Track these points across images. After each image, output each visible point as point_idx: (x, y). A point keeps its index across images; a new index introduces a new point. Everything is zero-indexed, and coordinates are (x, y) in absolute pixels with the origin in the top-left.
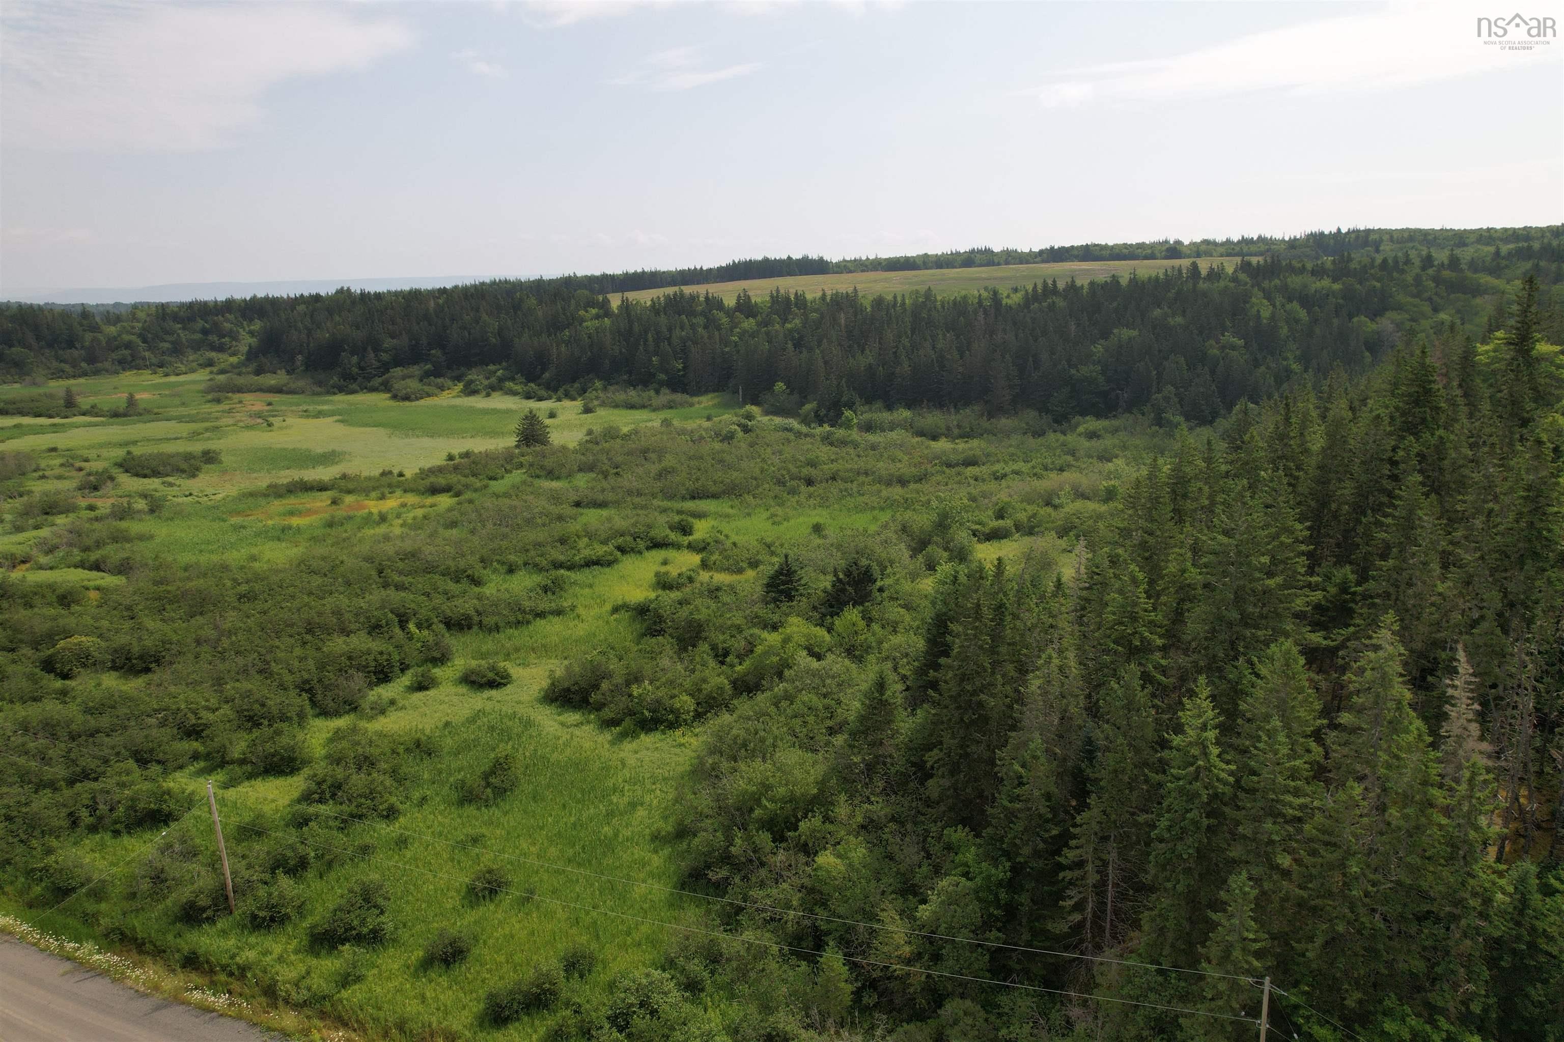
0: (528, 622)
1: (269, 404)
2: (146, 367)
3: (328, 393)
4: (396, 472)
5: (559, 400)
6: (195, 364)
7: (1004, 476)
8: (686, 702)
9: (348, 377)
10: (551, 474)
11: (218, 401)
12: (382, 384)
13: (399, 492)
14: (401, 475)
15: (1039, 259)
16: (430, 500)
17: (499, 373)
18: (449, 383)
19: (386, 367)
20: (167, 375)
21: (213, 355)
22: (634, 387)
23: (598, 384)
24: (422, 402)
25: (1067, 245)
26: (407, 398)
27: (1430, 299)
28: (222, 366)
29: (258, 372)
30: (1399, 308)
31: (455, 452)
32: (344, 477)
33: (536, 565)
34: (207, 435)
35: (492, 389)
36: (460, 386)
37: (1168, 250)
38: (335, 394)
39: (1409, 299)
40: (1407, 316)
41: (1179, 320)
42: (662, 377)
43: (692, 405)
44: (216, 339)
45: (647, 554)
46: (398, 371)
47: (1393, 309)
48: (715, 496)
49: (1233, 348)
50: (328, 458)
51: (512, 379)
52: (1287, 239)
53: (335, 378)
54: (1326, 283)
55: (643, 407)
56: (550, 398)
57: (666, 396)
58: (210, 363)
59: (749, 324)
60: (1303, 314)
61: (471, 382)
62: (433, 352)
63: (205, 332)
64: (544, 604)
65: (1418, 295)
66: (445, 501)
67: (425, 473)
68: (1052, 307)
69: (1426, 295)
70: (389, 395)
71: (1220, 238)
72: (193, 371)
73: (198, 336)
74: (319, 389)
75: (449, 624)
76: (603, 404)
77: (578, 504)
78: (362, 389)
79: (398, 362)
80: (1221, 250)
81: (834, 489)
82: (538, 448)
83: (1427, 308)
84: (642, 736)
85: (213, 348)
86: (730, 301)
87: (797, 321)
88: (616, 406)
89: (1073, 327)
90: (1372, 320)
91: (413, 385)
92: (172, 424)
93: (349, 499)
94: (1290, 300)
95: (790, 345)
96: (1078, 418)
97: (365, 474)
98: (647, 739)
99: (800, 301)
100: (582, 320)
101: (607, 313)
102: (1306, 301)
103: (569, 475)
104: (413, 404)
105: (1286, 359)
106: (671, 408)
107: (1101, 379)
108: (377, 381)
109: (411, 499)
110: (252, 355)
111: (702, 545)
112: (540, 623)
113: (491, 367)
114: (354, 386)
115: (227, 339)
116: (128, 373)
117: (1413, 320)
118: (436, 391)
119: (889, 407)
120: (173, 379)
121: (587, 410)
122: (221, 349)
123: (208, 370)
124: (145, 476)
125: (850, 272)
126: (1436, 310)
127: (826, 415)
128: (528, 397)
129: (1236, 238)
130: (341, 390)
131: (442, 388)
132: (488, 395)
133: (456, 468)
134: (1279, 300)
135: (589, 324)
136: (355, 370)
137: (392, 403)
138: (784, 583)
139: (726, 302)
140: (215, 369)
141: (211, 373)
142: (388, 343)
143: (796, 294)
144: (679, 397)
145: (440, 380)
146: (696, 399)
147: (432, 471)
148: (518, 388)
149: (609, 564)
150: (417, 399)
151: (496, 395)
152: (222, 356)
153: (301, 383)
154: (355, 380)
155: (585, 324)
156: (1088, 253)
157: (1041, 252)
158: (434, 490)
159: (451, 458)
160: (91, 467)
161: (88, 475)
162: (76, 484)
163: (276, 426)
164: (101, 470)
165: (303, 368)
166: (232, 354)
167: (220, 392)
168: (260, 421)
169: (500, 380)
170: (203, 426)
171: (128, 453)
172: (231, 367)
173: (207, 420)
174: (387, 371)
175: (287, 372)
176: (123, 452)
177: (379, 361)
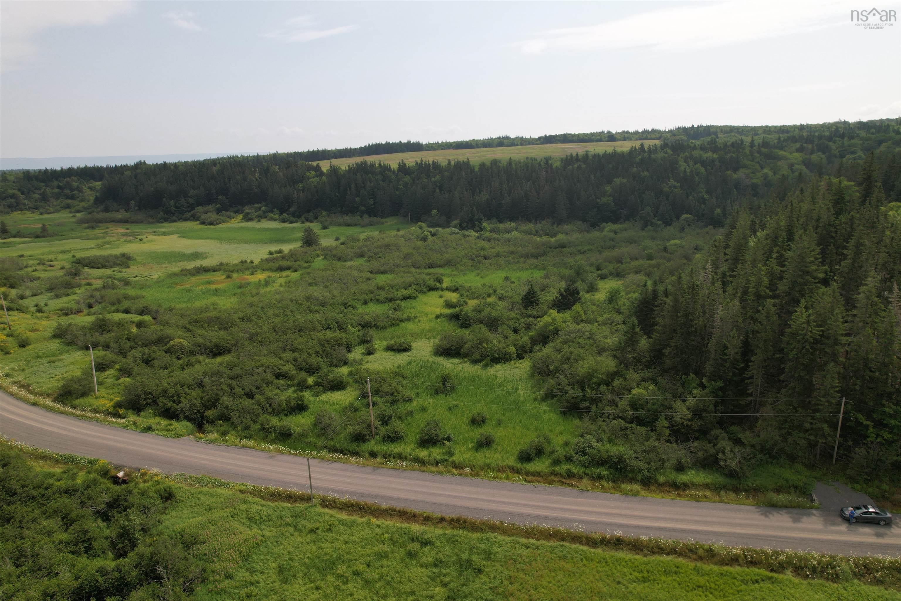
0: (398, 325)
1: (128, 229)
2: (27, 209)
3: (158, 222)
4: (247, 261)
6: (58, 207)
7: (584, 252)
8: (512, 349)
9: (169, 213)
11: (94, 228)
12: (191, 216)
13: (260, 271)
14: (252, 262)
15: (539, 142)
17: (263, 208)
18: (232, 214)
19: (192, 207)
20: (41, 213)
21: (69, 201)
22: (347, 214)
23: (324, 213)
24: (220, 226)
25: (553, 134)
26: (211, 224)
27: (758, 162)
28: (77, 208)
29: (107, 210)
30: (745, 167)
31: (270, 251)
32: (220, 264)
33: (378, 300)
34: (107, 246)
35: (260, 218)
36: (241, 216)
37: (609, 137)
38: (162, 222)
39: (750, 162)
40: (750, 171)
41: (646, 173)
42: (363, 208)
43: (383, 223)
44: (69, 192)
45: (428, 293)
46: (200, 209)
47: (743, 168)
48: (440, 266)
49: (675, 187)
50: (196, 256)
51: (272, 211)
52: (667, 130)
53: (161, 213)
54: (710, 154)
55: (356, 225)
56: (297, 222)
57: (367, 219)
58: (68, 207)
59: (407, 179)
60: (703, 170)
61: (248, 214)
62: (220, 197)
64: (399, 316)
65: (752, 161)
66: (292, 274)
68: (579, 167)
69: (756, 160)
70: (198, 222)
71: (632, 130)
72: (58, 211)
73: (56, 190)
74: (151, 220)
76: (332, 224)
77: (371, 272)
78: (179, 220)
79: (199, 204)
80: (637, 136)
81: (501, 260)
83: (758, 167)
84: (495, 365)
85: (68, 197)
86: (394, 166)
87: (438, 176)
88: (340, 225)
89: (593, 178)
90: (735, 173)
91: (213, 216)
93: (235, 275)
94: (696, 163)
95: (437, 190)
96: (604, 224)
97: (231, 262)
98: (498, 367)
99: (436, 165)
100: (309, 178)
101: (322, 174)
102: (703, 163)
103: (352, 259)
104: (216, 227)
105: (701, 192)
106: (371, 225)
107: (613, 204)
108: (188, 215)
109: (271, 274)
110: (98, 201)
111: (454, 288)
112: (403, 325)
113: (258, 206)
114: (174, 218)
115: (76, 192)
117: (753, 173)
118: (228, 219)
119: (501, 222)
120: (46, 216)
121: (324, 227)
122: (72, 198)
123: (68, 210)
124: (98, 268)
125: (435, 150)
126: (762, 168)
127: (467, 226)
129: (640, 130)
130: (166, 220)
131: (230, 218)
132: (259, 221)
134: (691, 163)
135: (313, 180)
136: (173, 209)
137: (202, 227)
138: (532, 298)
139: (392, 168)
140: (73, 210)
141: (71, 212)
142: (192, 192)
143: (433, 161)
144: (374, 219)
145: (228, 213)
146: (384, 220)
147: (267, 260)
148: (277, 216)
150: (217, 224)
151: (263, 220)
152: (76, 202)
154: (174, 214)
155: (310, 180)
156: (566, 139)
157: (540, 138)
159: (271, 253)
160: (58, 264)
161: (62, 268)
162: (61, 273)
163: (145, 240)
164: (67, 265)
165: (137, 208)
166: (82, 201)
167: (88, 223)
168: (131, 238)
169: (264, 212)
170: (100, 241)
171: (74, 256)
172: (85, 209)
173: (97, 238)
174: (193, 209)
175: (127, 211)
176: (69, 256)
177: (187, 203)
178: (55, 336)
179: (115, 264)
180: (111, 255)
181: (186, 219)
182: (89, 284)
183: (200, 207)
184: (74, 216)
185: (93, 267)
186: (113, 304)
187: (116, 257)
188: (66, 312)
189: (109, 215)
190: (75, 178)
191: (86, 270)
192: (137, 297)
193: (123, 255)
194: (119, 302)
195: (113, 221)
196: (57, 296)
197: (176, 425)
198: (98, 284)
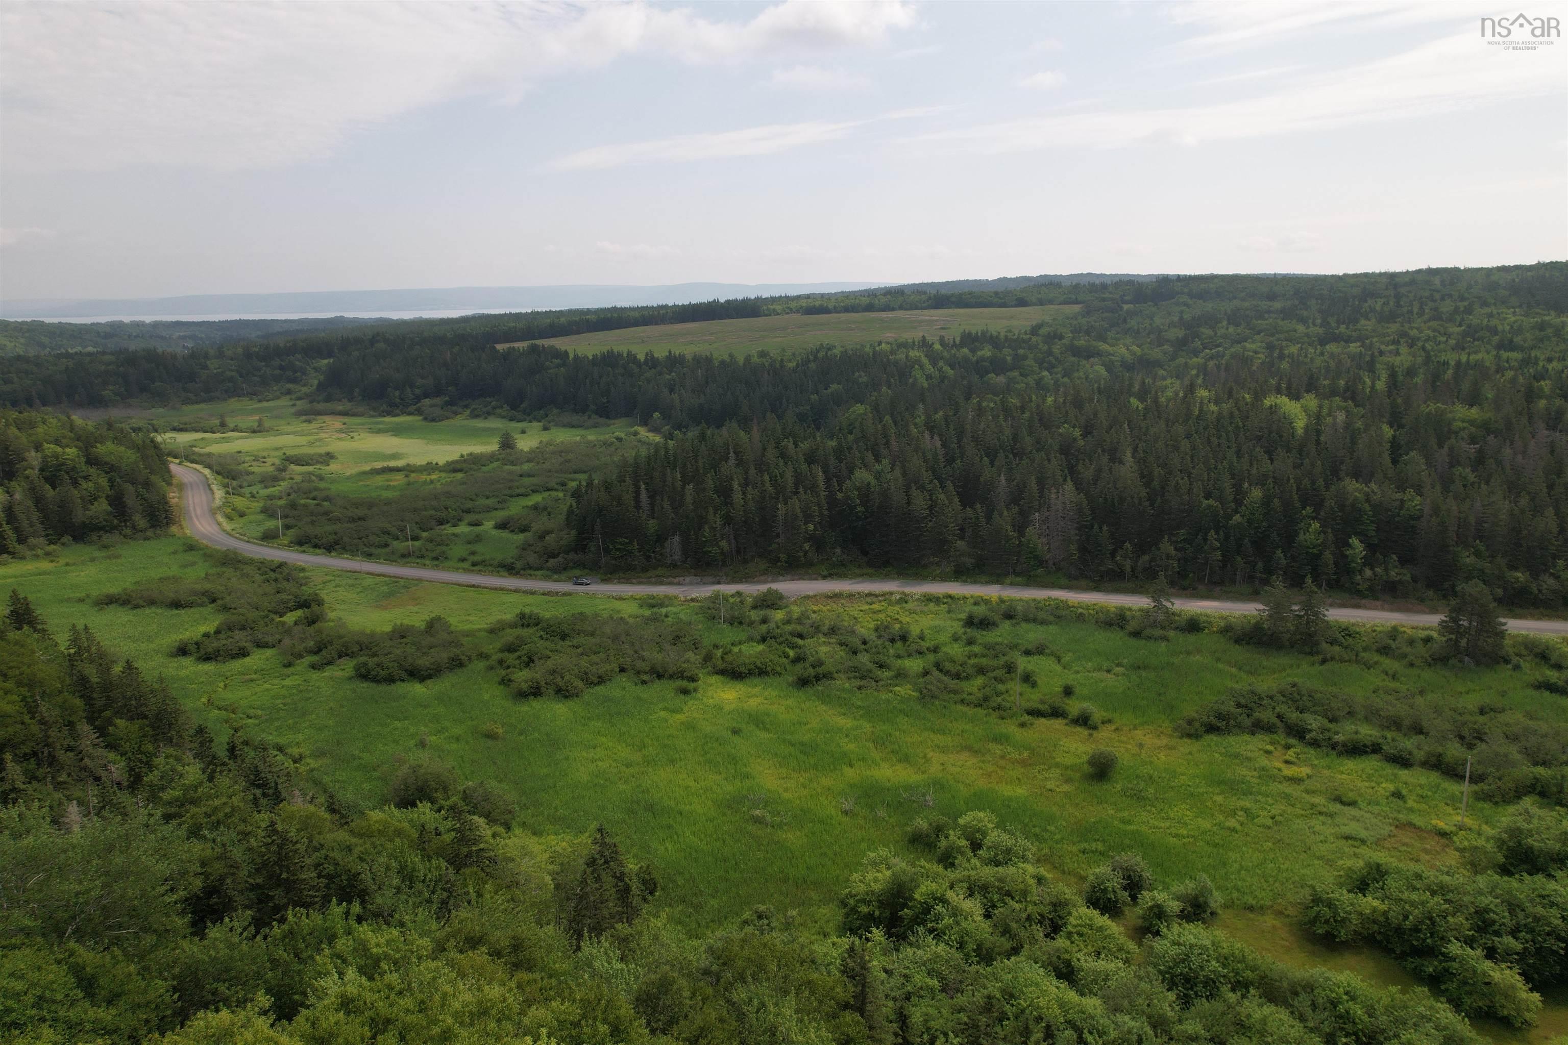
0: (492, 510)
1: (344, 424)
2: (244, 395)
3: (380, 415)
4: (434, 463)
5: (530, 422)
6: (278, 393)
9: (393, 405)
10: (513, 463)
11: (310, 422)
12: (416, 410)
13: (437, 472)
16: (454, 475)
17: (494, 403)
18: (460, 410)
19: (418, 399)
20: (260, 401)
21: (290, 386)
22: (576, 413)
23: (555, 411)
24: (443, 423)
26: (433, 420)
28: (299, 394)
29: (328, 399)
31: (465, 453)
32: (408, 465)
34: (318, 444)
35: (487, 415)
36: (468, 411)
38: (384, 416)
42: (594, 407)
43: (609, 426)
44: (291, 373)
46: (427, 402)
50: (395, 456)
51: (501, 407)
53: (384, 406)
55: (579, 426)
56: (525, 420)
57: (595, 420)
58: (289, 392)
59: (651, 373)
61: (475, 409)
62: (450, 388)
63: (281, 368)
64: (498, 506)
66: (460, 476)
67: (448, 464)
70: (421, 418)
72: (278, 398)
73: (277, 372)
74: (372, 413)
75: (463, 511)
76: (556, 425)
77: (521, 476)
78: (403, 414)
79: (426, 395)
82: (508, 450)
85: (290, 381)
88: (563, 426)
91: (437, 411)
92: (291, 437)
93: (413, 475)
95: (667, 390)
97: (419, 464)
103: (522, 464)
104: (438, 424)
106: (596, 427)
108: (413, 408)
109: (443, 475)
110: (321, 386)
112: (496, 510)
113: (488, 399)
114: (398, 411)
115: (297, 373)
116: (232, 400)
118: (453, 416)
120: (265, 404)
121: (546, 429)
122: (294, 381)
123: (288, 397)
124: (303, 465)
128: (511, 420)
130: (389, 413)
131: (456, 413)
132: (485, 418)
133: (465, 461)
136: (398, 400)
137: (424, 423)
140: (293, 397)
141: (291, 399)
142: (419, 382)
144: (602, 420)
145: (454, 408)
146: (611, 422)
147: (453, 462)
148: (505, 413)
149: (527, 496)
150: (440, 421)
152: (298, 387)
153: (361, 409)
154: (398, 407)
158: (455, 471)
159: (462, 456)
160: (269, 461)
161: (273, 465)
162: (271, 469)
163: (356, 438)
164: (277, 462)
165: (360, 398)
166: (304, 385)
167: (306, 415)
168: (344, 435)
169: (494, 408)
170: (311, 438)
171: (284, 454)
172: (307, 395)
173: (311, 434)
174: (419, 401)
175: (350, 401)
176: (280, 453)
177: (414, 394)
178: (262, 512)
179: (318, 462)
180: (315, 454)
181: (410, 414)
182: (292, 479)
183: (427, 400)
184: (294, 405)
185: (298, 465)
186: (305, 493)
187: (321, 455)
188: (270, 498)
189: (329, 405)
190: (298, 356)
191: (292, 466)
192: (325, 489)
193: (328, 454)
194: (310, 492)
195: (333, 413)
196: (266, 487)
197: (318, 551)
198: (298, 479)
